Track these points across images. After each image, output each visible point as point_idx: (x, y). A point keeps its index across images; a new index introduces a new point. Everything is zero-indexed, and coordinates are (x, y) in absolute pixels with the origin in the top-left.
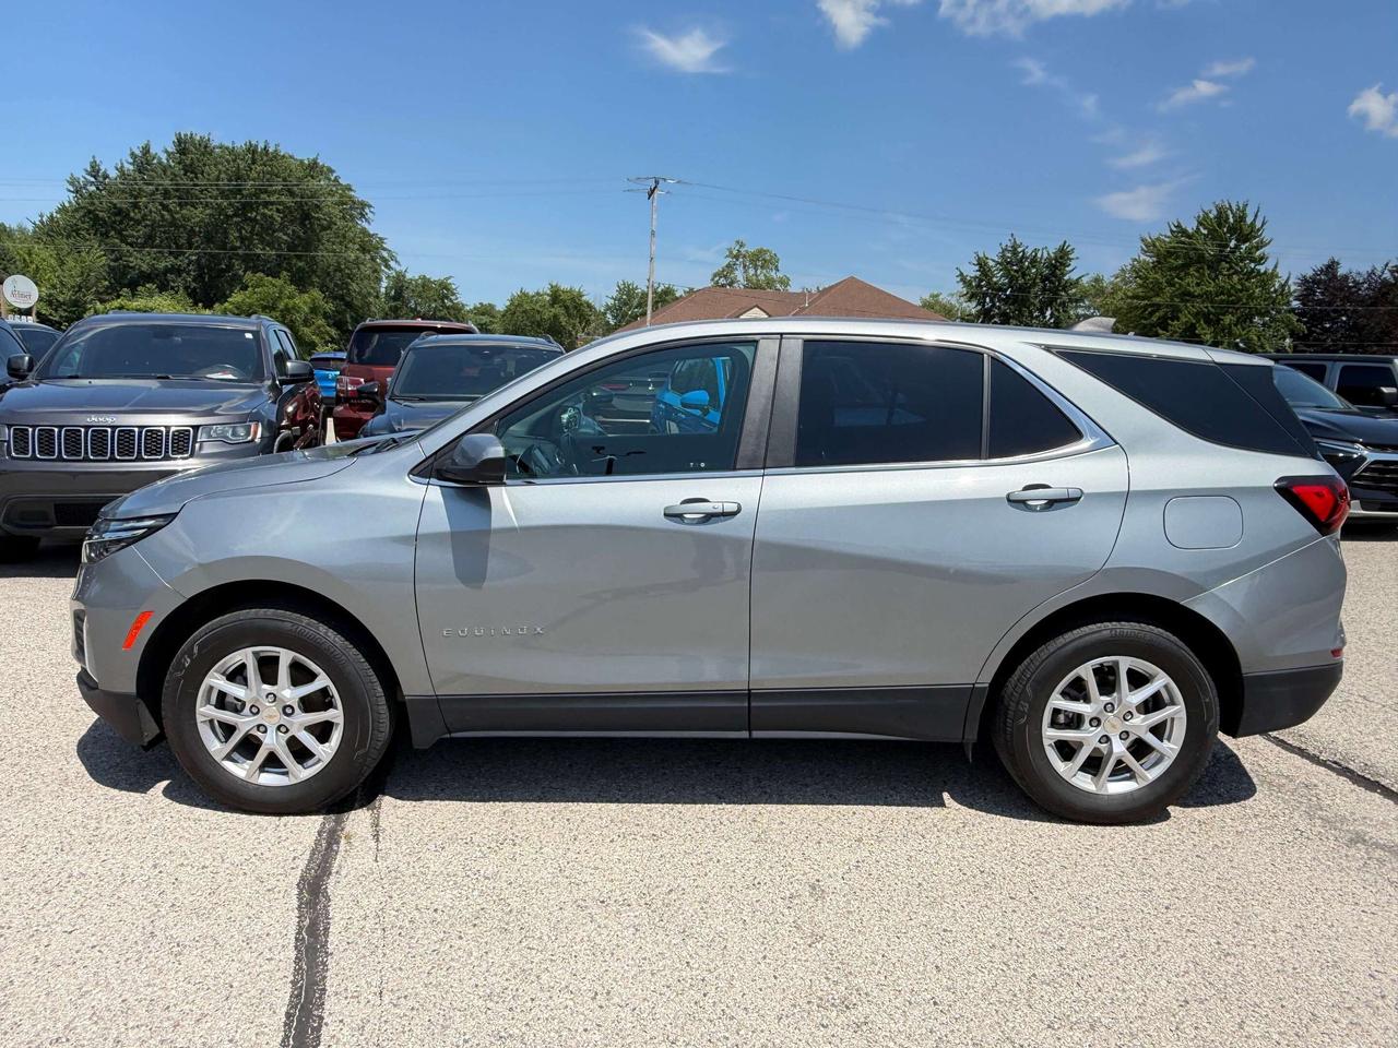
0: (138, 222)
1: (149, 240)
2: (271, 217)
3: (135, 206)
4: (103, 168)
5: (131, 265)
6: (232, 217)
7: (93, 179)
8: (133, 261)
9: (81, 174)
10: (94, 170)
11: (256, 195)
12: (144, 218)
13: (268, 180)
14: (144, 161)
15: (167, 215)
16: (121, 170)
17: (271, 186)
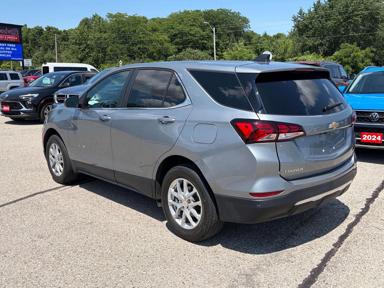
0: (311, 29)
1: (314, 35)
2: (358, 20)
3: (311, 23)
4: (303, 11)
5: (307, 44)
6: (343, 22)
7: (300, 16)
8: (307, 43)
9: (296, 14)
10: (301, 13)
11: (353, 12)
12: (313, 27)
13: (358, 6)
14: (317, 7)
15: (321, 25)
16: (309, 11)
17: (360, 8)
